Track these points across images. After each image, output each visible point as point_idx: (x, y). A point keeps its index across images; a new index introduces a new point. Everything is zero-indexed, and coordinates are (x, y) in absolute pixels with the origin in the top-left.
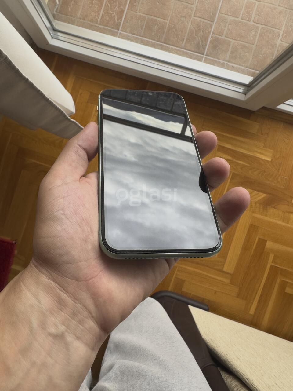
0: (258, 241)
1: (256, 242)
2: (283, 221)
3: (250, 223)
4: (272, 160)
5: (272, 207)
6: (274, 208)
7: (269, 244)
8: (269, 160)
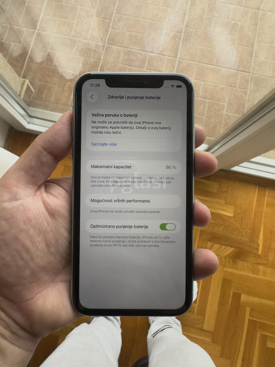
0: (233, 295)
1: (231, 296)
2: (253, 273)
3: (222, 277)
4: (234, 216)
5: (241, 260)
6: (243, 260)
7: (244, 298)
8: (232, 215)
